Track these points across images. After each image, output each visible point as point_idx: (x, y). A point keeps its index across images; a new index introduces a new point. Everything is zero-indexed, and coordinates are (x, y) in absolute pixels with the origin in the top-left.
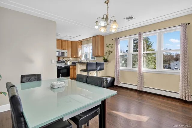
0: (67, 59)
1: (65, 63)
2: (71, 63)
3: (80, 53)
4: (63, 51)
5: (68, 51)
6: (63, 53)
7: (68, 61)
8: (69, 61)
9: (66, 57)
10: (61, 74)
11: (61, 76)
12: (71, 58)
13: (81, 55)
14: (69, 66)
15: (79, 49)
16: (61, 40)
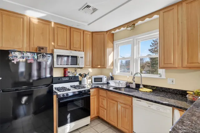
0: (82, 72)
1: (78, 81)
2: (90, 80)
3: (110, 59)
4: (74, 53)
5: (86, 55)
6: (75, 59)
7: (85, 76)
8: (88, 77)
9: (82, 68)
10: (69, 116)
11: (69, 120)
12: (90, 70)
13: (113, 63)
14: (89, 91)
15: (108, 50)
16: (70, 28)
